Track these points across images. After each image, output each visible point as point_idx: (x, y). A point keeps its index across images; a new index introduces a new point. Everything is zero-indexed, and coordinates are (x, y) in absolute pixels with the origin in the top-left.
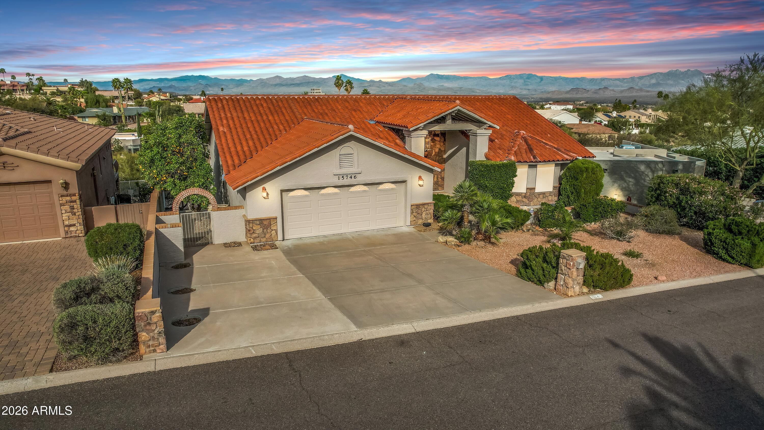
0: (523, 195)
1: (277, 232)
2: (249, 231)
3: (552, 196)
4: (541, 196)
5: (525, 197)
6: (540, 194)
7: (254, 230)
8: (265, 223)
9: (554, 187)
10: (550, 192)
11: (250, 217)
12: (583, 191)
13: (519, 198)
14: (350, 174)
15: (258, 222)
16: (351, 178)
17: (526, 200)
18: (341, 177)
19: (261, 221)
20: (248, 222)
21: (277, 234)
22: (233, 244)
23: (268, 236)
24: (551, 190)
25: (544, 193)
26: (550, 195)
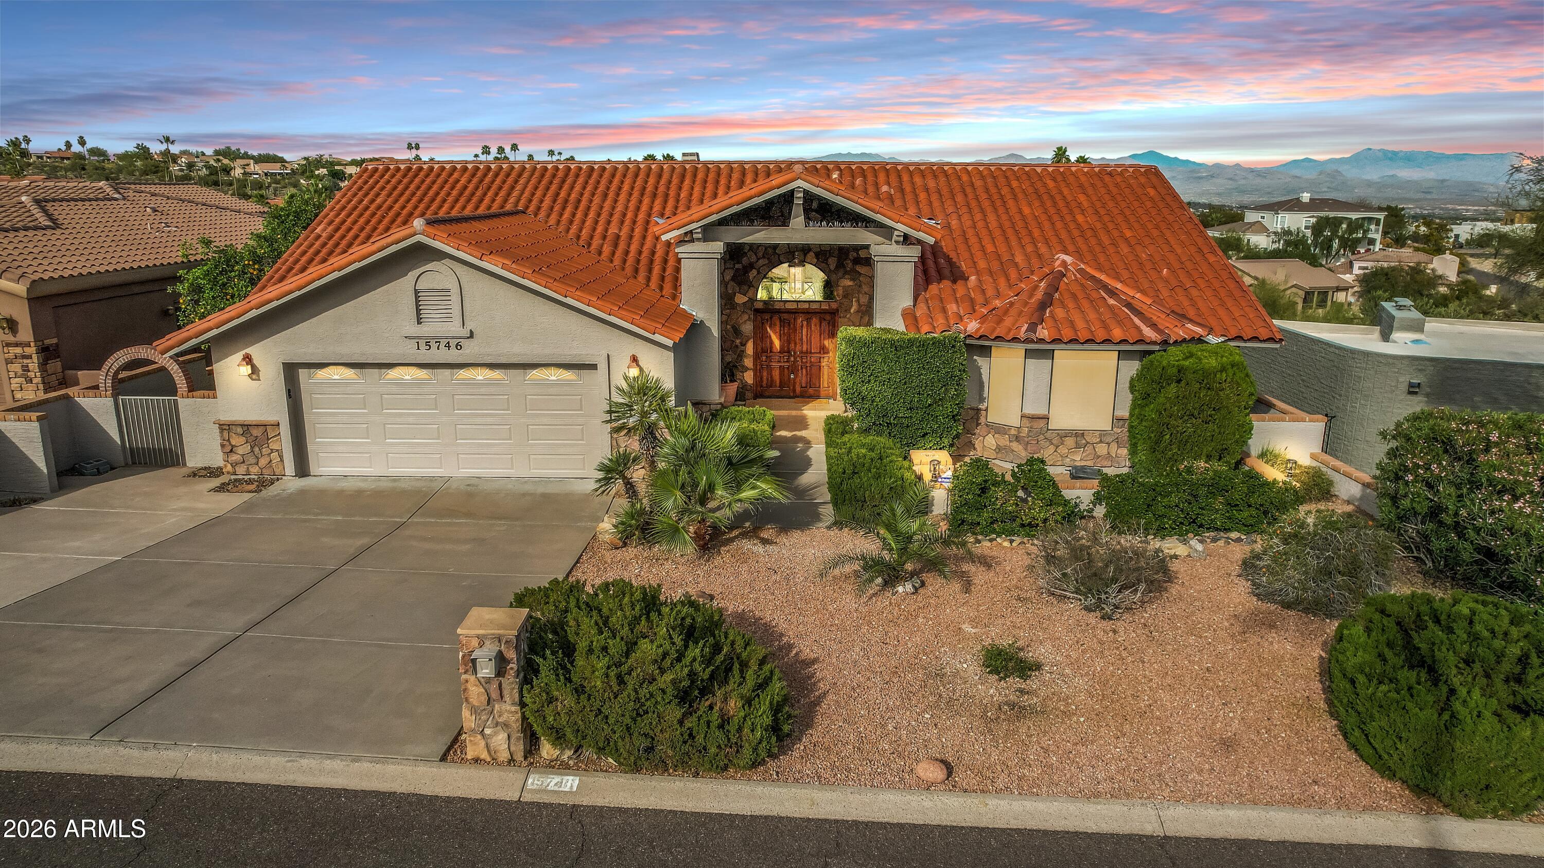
0: (1013, 432)
1: (281, 457)
2: (229, 450)
3: (1109, 444)
4: (1070, 442)
5: (1017, 438)
6: (1064, 435)
7: (233, 446)
8: (256, 432)
9: (1117, 420)
10: (1103, 434)
11: (226, 417)
12: (1168, 437)
13: (1004, 441)
14: (447, 338)
15: (240, 430)
16: (449, 347)
17: (1020, 447)
18: (422, 343)
19: (246, 427)
20: (225, 428)
21: (282, 460)
22: (203, 473)
23: (263, 462)
24: (1105, 424)
25: (1079, 435)
26: (1101, 442)
